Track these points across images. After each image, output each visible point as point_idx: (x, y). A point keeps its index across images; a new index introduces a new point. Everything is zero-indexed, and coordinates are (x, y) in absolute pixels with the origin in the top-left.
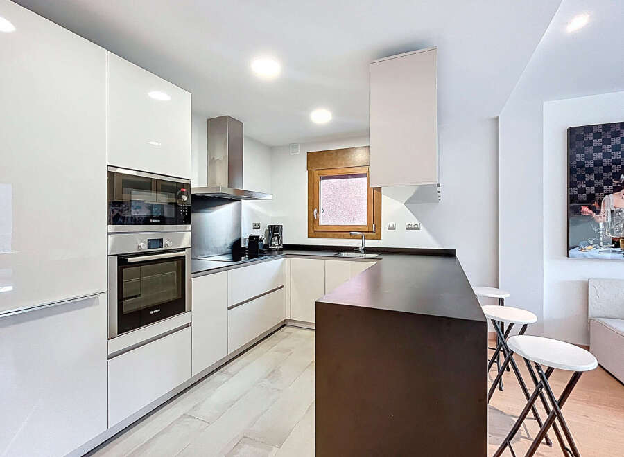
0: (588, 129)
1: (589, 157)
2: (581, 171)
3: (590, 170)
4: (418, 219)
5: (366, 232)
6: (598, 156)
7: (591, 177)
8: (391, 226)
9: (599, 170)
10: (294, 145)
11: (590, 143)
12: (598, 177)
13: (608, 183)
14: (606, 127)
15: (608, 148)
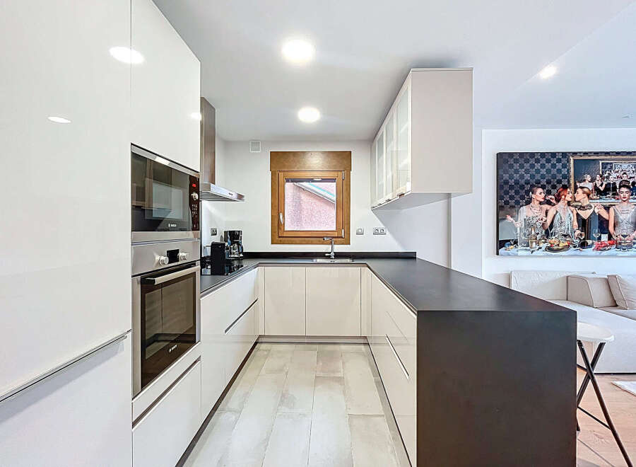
0: (511, 155)
1: (511, 177)
2: (506, 187)
3: (511, 187)
4: (384, 224)
5: (336, 237)
6: (516, 176)
7: (512, 193)
8: (360, 231)
9: (517, 187)
10: (255, 143)
11: (511, 167)
12: (517, 193)
13: (522, 198)
14: (522, 155)
15: (522, 171)
